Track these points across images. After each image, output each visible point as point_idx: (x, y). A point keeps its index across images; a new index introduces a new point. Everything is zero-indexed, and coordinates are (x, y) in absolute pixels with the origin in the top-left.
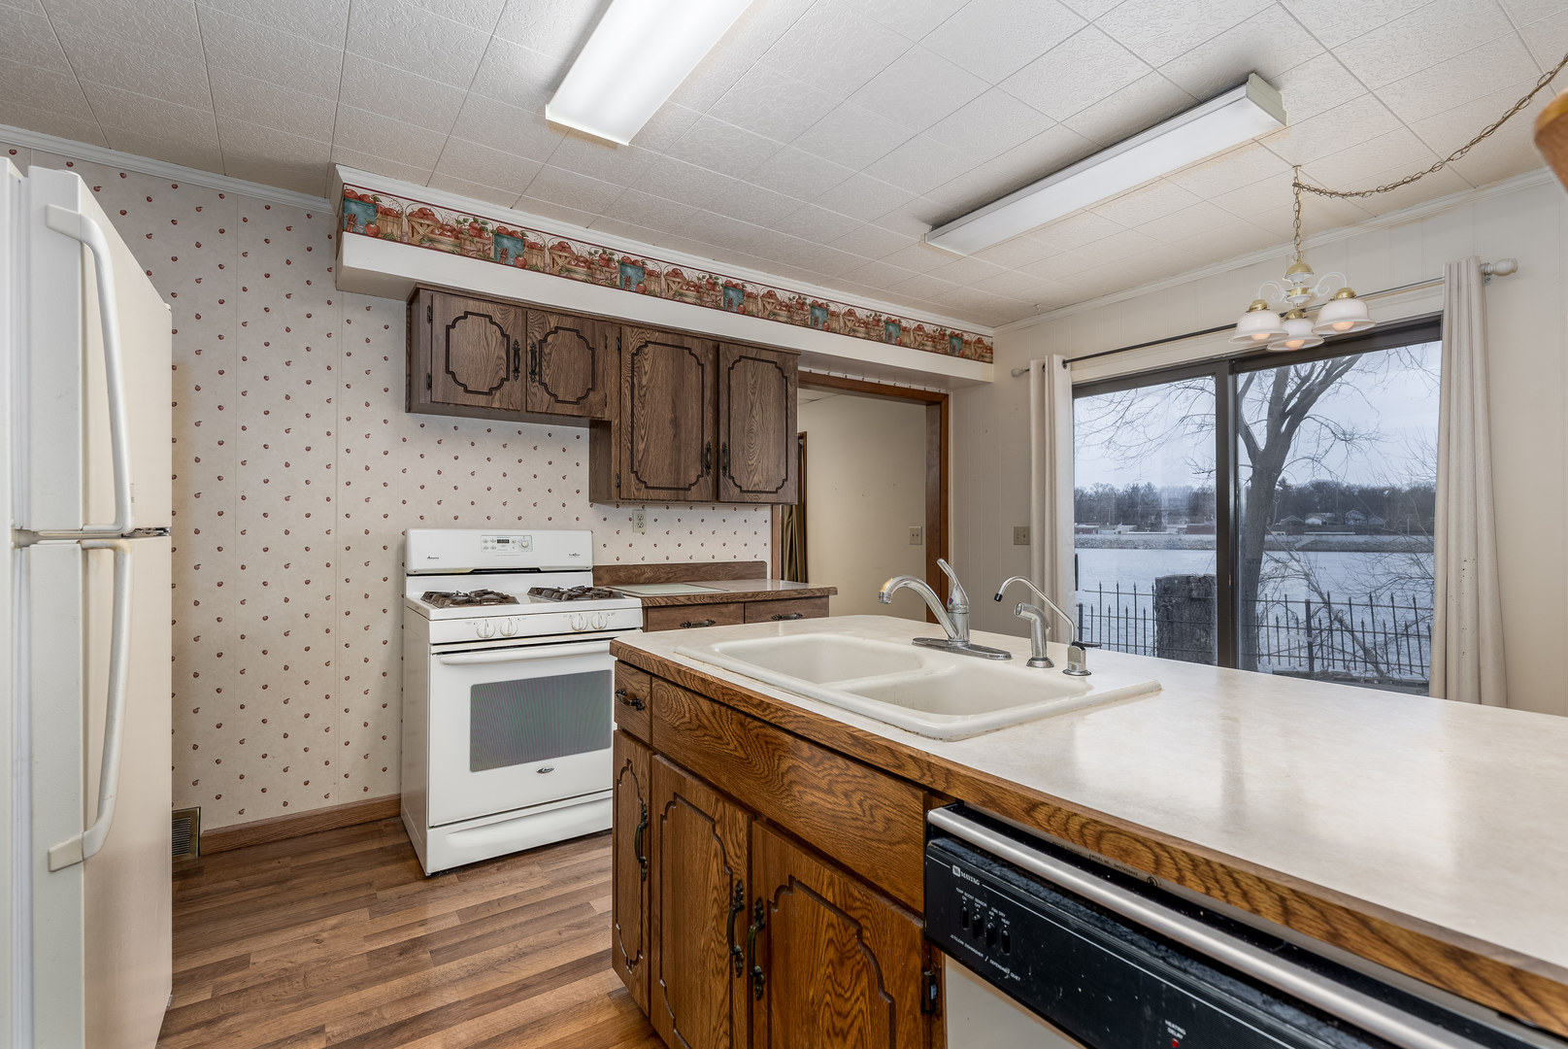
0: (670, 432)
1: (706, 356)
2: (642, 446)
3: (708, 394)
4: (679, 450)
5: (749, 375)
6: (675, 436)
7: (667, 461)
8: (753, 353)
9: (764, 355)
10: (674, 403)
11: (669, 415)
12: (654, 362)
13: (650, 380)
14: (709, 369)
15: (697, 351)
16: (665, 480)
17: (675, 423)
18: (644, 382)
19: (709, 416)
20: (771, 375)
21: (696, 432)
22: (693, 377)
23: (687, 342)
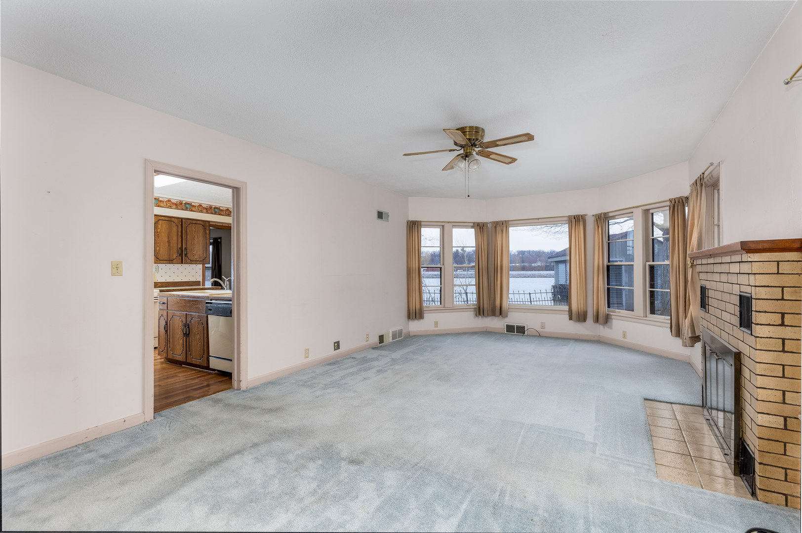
0: (167, 244)
1: (179, 223)
2: (158, 249)
3: (180, 234)
4: (170, 250)
5: (193, 228)
6: (169, 246)
7: (166, 253)
8: (195, 222)
9: (198, 222)
10: (168, 236)
11: (167, 240)
12: (162, 225)
13: (161, 230)
14: (180, 227)
15: (176, 222)
16: (166, 258)
17: (169, 242)
18: (159, 231)
19: (180, 240)
20: (201, 227)
21: (175, 245)
22: (175, 229)
23: (173, 219)
